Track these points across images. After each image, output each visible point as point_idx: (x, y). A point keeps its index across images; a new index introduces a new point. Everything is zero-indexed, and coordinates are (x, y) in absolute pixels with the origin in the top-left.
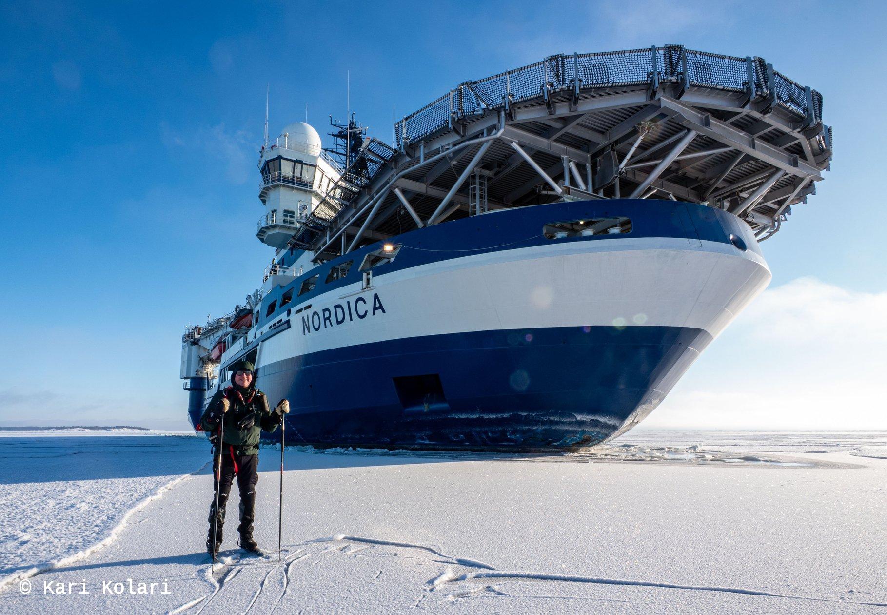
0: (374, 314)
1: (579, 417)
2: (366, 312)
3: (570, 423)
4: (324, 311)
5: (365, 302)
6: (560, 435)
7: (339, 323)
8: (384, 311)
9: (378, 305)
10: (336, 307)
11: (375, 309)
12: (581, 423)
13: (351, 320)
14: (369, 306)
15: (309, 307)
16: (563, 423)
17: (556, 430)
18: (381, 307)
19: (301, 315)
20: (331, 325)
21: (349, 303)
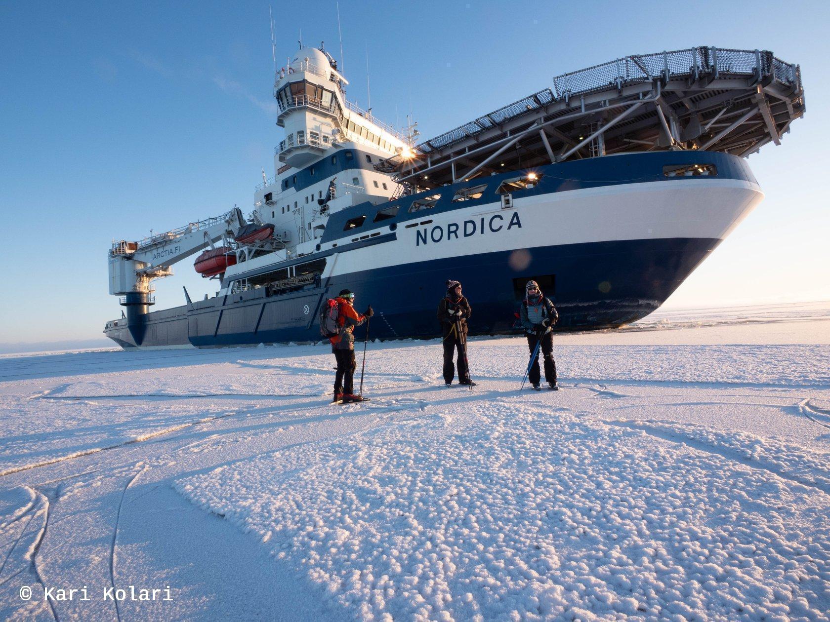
0: (509, 228)
2: (501, 227)
4: (449, 226)
5: (501, 218)
7: (466, 235)
8: (520, 226)
10: (466, 223)
11: (512, 224)
13: (482, 232)
14: (506, 222)
15: (430, 221)
18: (519, 224)
19: (415, 229)
20: (457, 237)
21: (483, 220)
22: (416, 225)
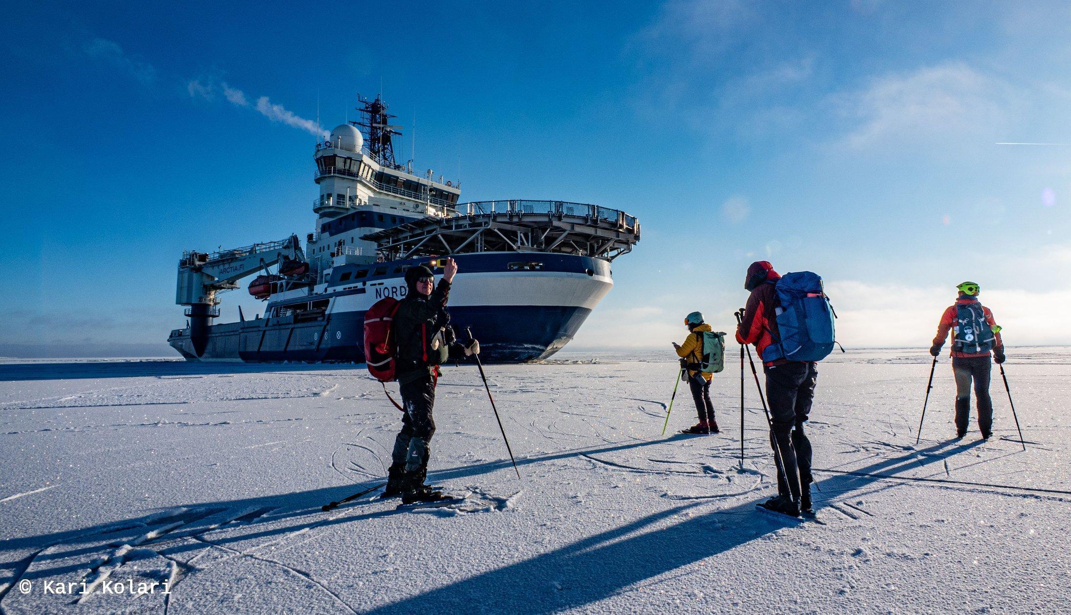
1: (526, 346)
3: (522, 349)
6: (518, 354)
12: (527, 348)
15: (382, 284)
16: (518, 348)
17: (517, 352)
19: (375, 287)
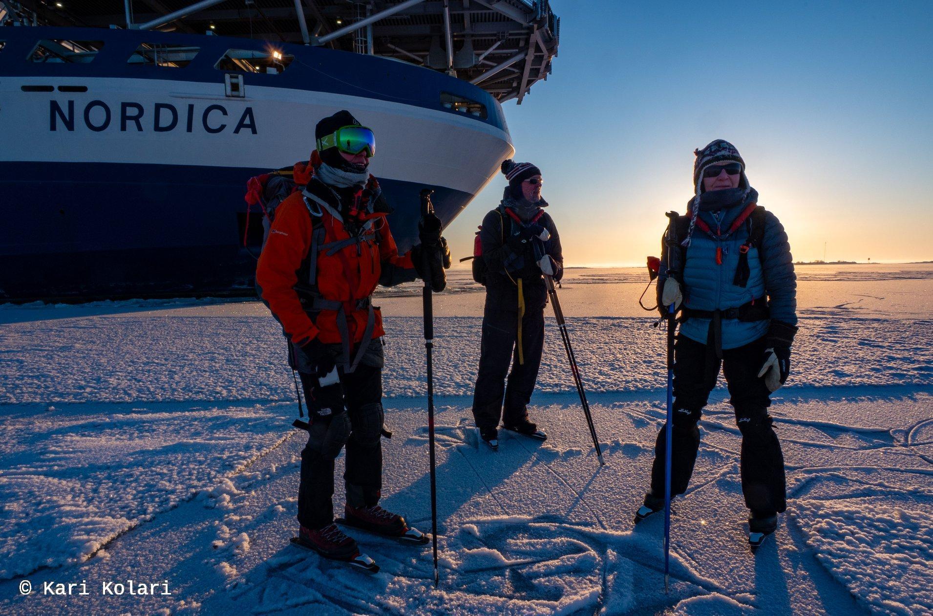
0: (237, 131)
2: (223, 127)
4: (124, 106)
5: (225, 113)
7: (157, 128)
8: (254, 132)
9: (247, 121)
10: (158, 107)
11: (241, 125)
13: (189, 129)
14: (232, 121)
15: (83, 89)
18: (252, 127)
19: (47, 97)
20: (140, 128)
21: (191, 107)
22: (50, 89)
